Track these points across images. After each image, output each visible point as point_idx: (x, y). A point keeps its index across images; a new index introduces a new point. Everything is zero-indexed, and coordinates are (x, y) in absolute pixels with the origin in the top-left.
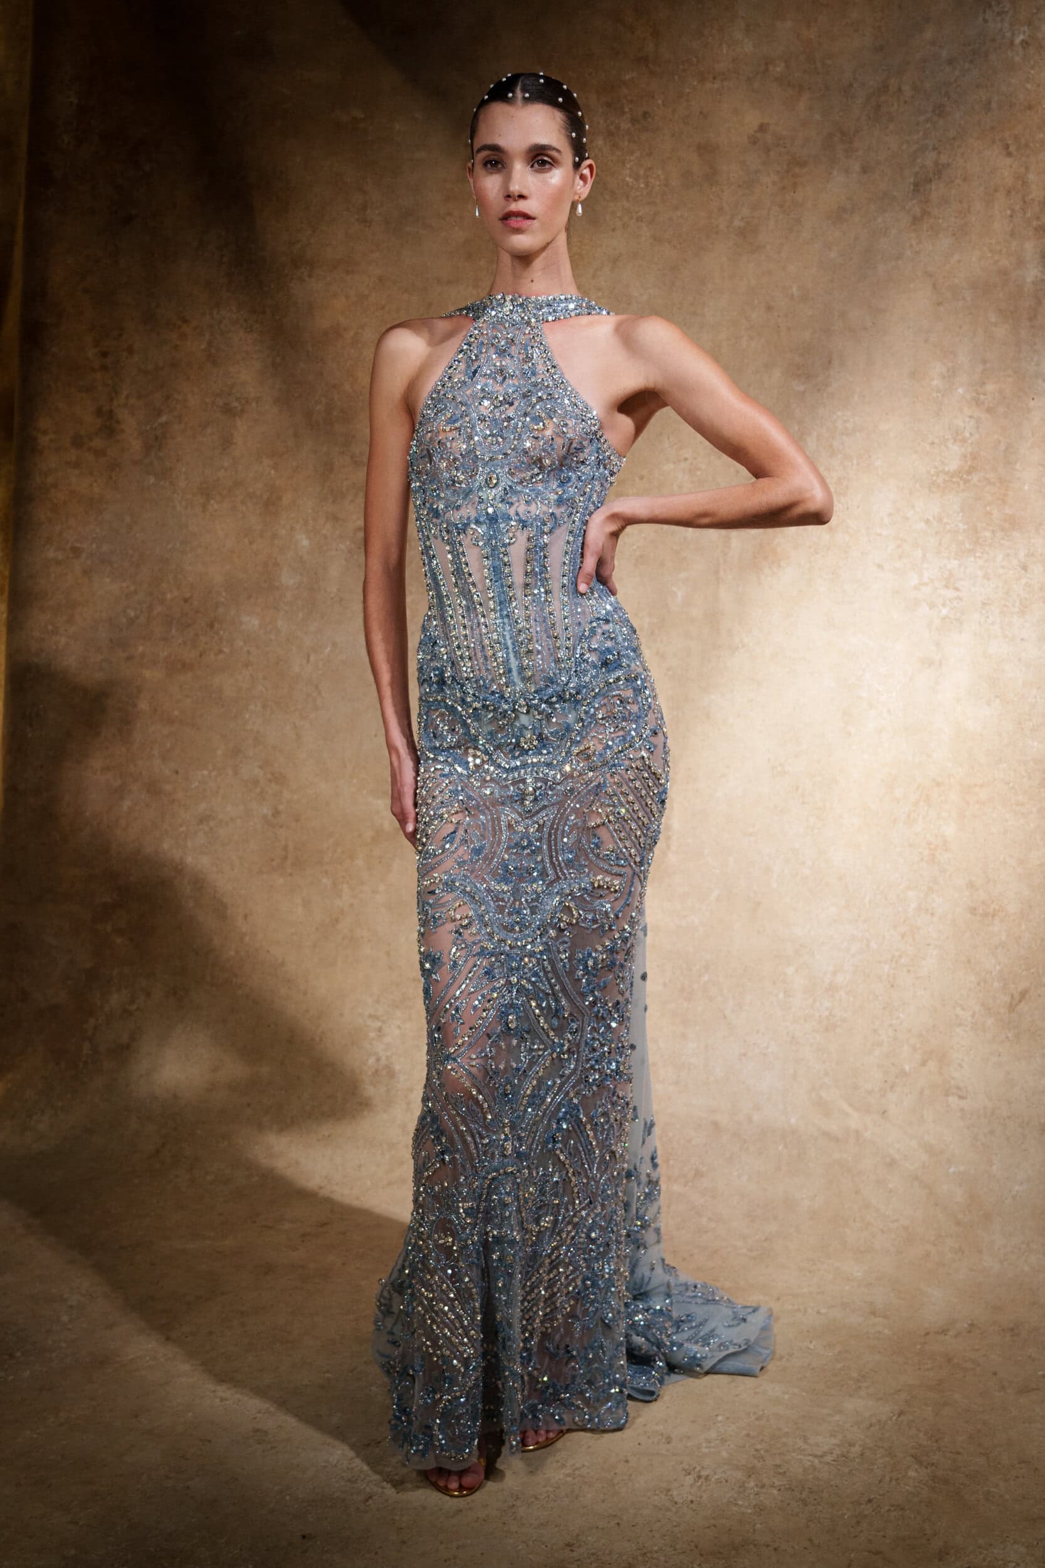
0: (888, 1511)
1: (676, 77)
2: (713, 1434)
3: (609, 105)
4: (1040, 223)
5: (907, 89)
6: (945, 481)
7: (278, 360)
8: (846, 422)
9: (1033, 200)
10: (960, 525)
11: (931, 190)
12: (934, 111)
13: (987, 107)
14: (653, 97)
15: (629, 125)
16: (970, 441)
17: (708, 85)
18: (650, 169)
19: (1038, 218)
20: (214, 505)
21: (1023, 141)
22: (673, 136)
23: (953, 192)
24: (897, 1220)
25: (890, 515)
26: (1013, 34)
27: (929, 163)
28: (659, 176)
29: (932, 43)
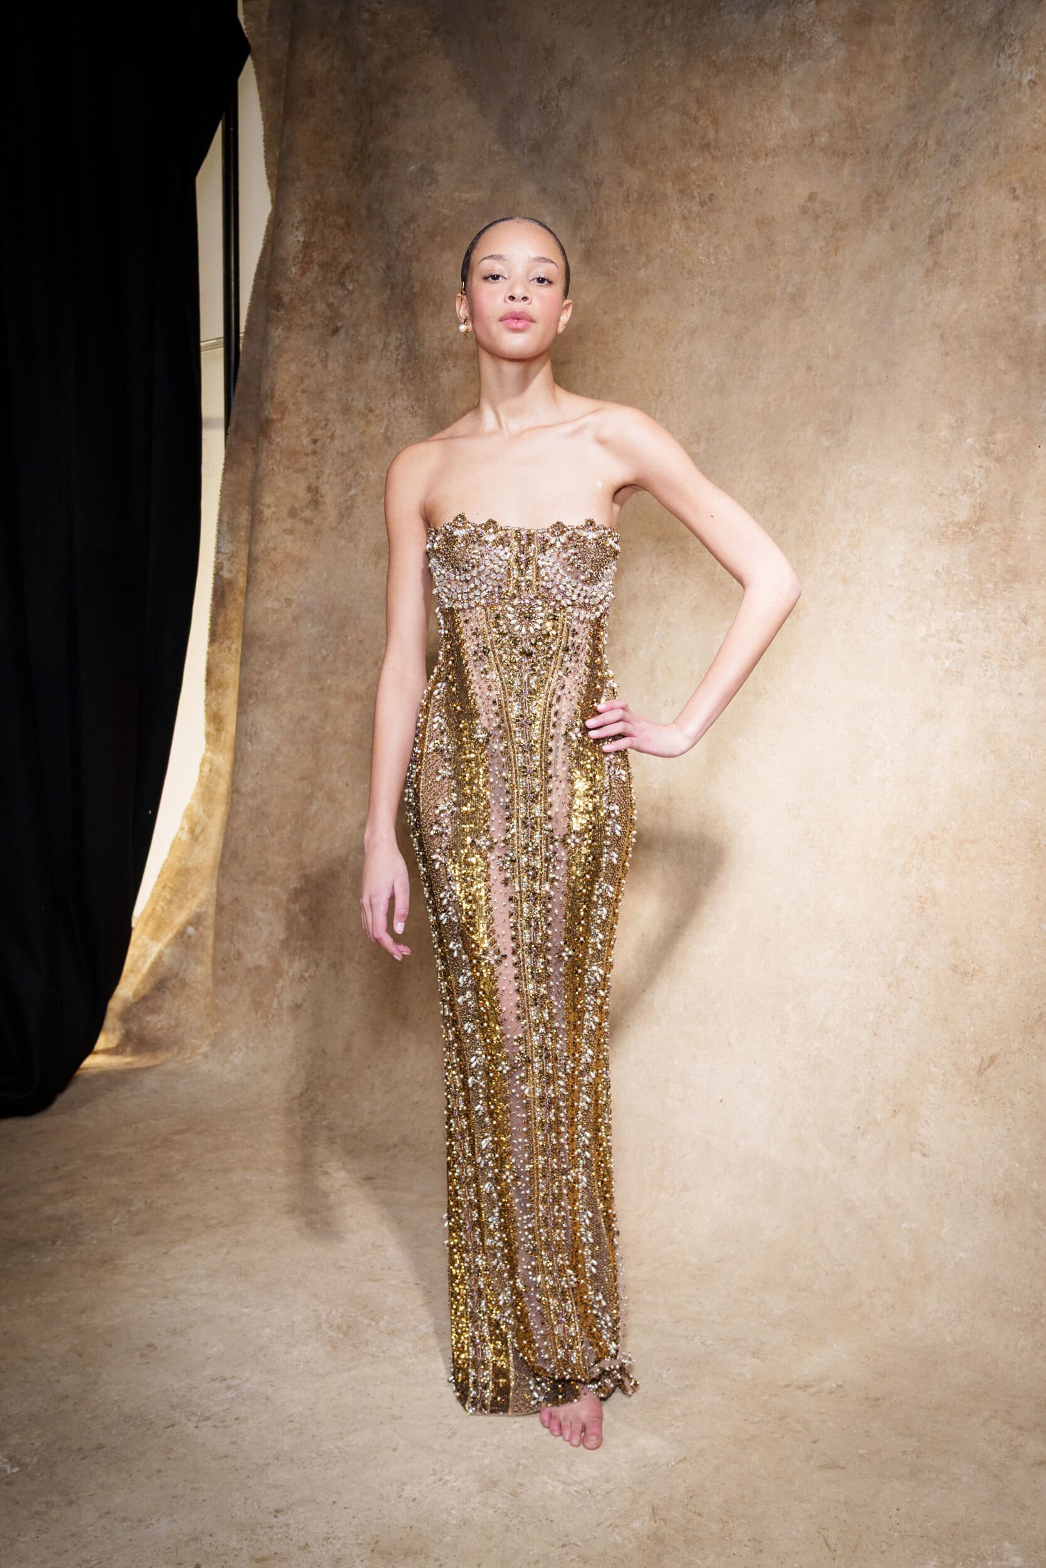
1: (734, 159)
3: (682, 191)
5: (931, 143)
6: (954, 532)
8: (860, 475)
10: (967, 576)
11: (942, 241)
12: (951, 162)
13: (995, 152)
14: (717, 180)
15: (699, 208)
16: (979, 492)
17: (762, 163)
18: (718, 246)
21: (1030, 184)
22: (735, 213)
23: (962, 240)
25: (901, 566)
26: (1021, 75)
27: (942, 214)
28: (726, 252)
29: (956, 95)
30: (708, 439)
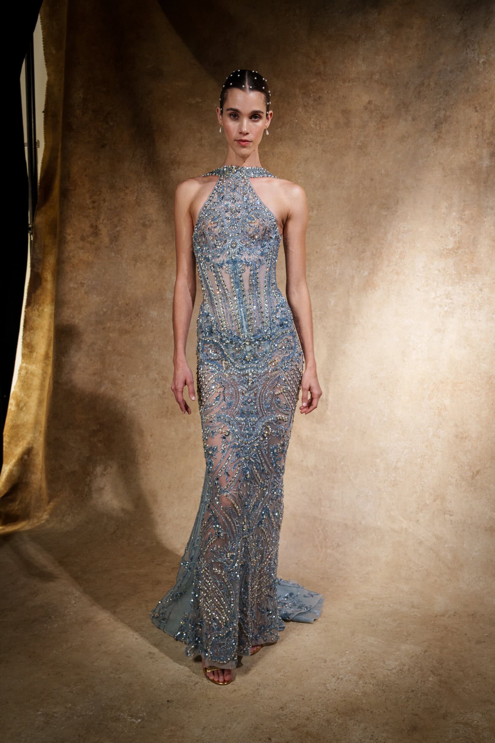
0: (421, 696)
1: (333, 81)
2: (344, 659)
3: (304, 94)
4: (489, 141)
5: (432, 84)
6: (447, 253)
7: (165, 204)
8: (405, 227)
9: (486, 131)
10: (453, 271)
11: (442, 127)
12: (444, 93)
13: (467, 91)
14: (323, 90)
15: (313, 102)
16: (458, 236)
17: (347, 84)
18: (321, 121)
19: (489, 139)
20: (138, 265)
21: (483, 105)
22: (331, 106)
23: (452, 128)
24: (423, 567)
25: (423, 267)
26: (479, 59)
27: (442, 116)
28: (325, 124)
29: (444, 64)
30: (318, 210)
